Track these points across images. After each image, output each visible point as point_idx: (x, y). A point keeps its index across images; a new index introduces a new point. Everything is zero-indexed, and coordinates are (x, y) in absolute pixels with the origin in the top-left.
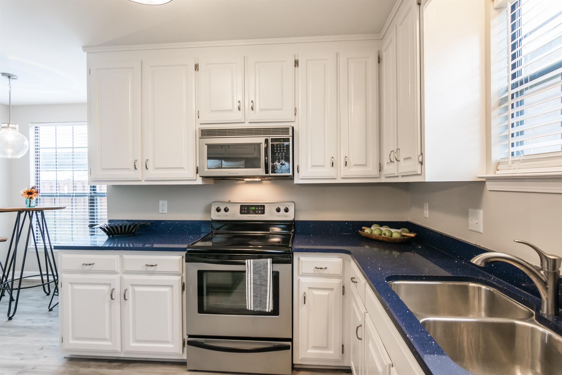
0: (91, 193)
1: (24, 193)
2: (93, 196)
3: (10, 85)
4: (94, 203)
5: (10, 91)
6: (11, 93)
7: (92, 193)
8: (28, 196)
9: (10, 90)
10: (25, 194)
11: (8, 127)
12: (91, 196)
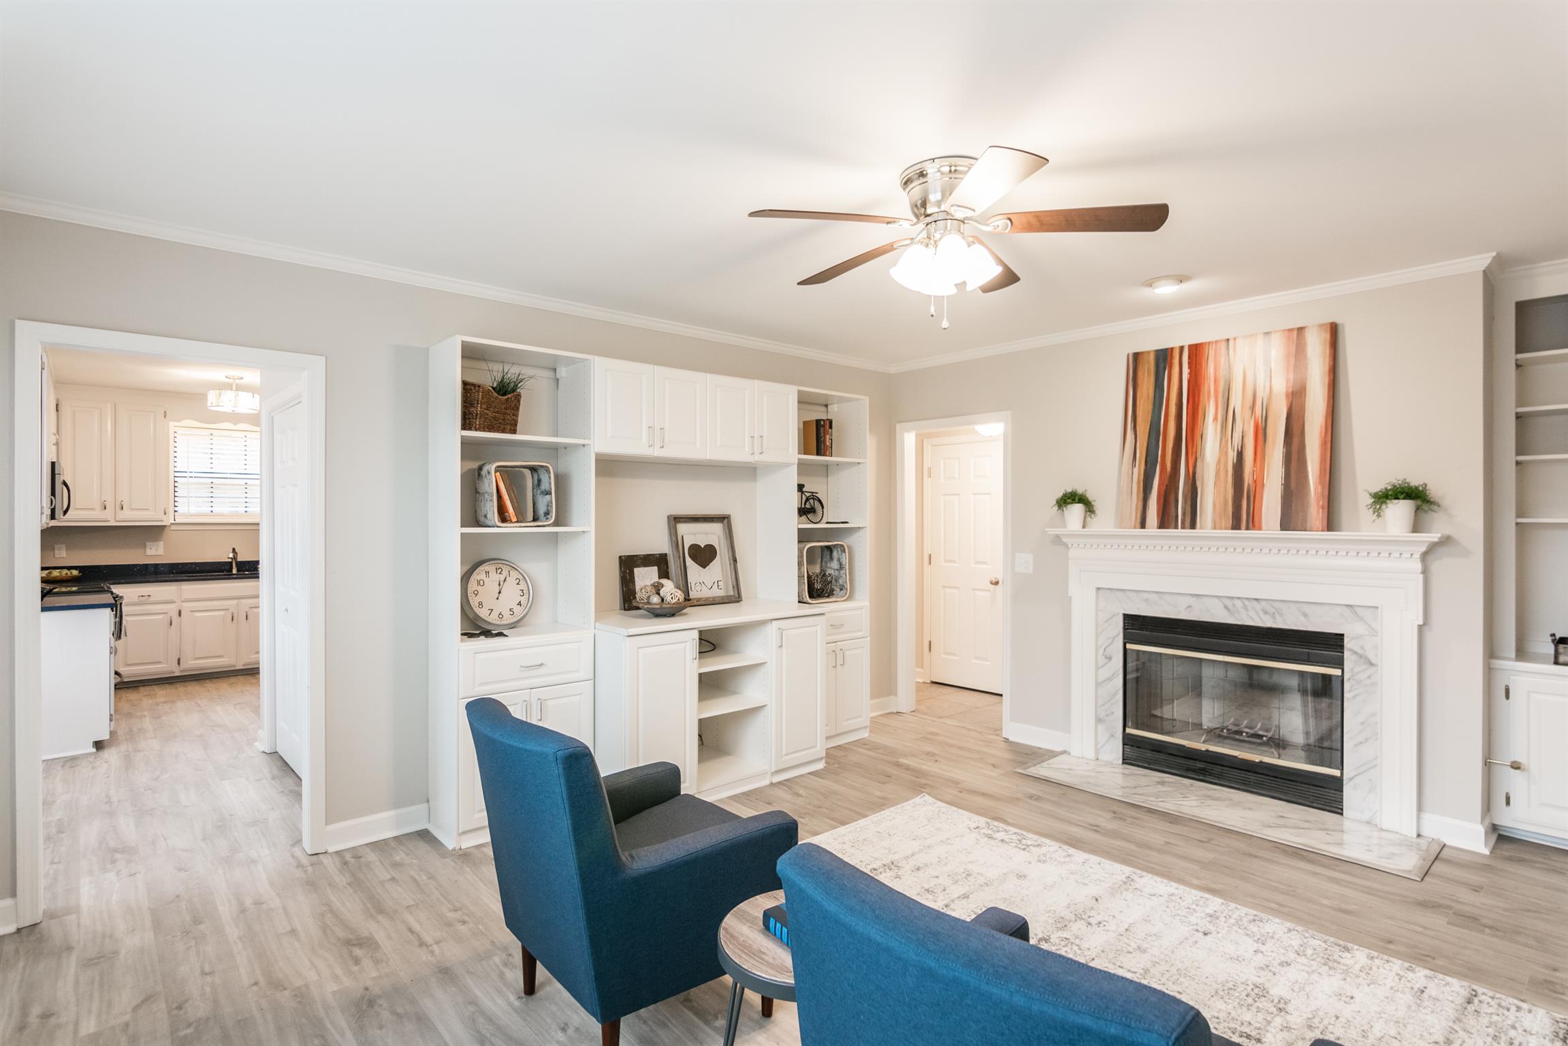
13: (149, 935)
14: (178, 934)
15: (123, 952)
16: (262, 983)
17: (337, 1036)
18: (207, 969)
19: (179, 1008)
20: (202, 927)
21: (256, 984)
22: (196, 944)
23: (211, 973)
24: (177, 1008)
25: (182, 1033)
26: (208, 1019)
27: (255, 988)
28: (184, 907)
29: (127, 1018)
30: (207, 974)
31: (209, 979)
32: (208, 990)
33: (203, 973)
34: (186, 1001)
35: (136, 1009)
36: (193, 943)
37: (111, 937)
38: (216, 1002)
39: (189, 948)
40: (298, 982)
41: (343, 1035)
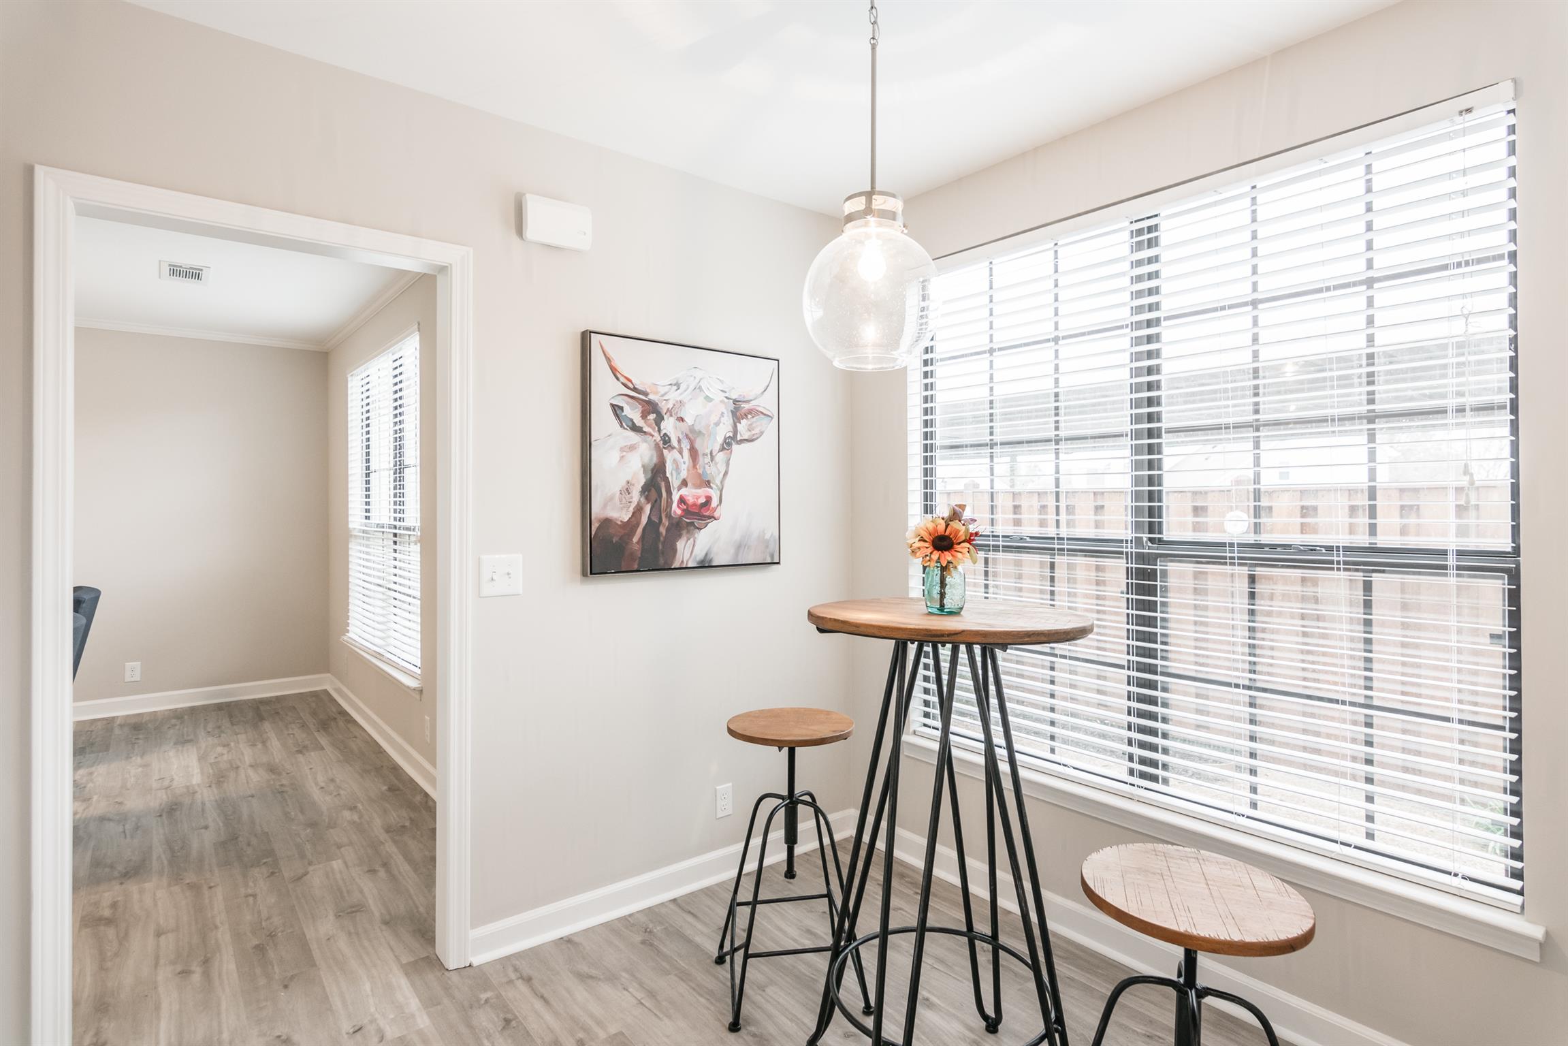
0: (1139, 541)
1: (922, 540)
2: (1152, 559)
3: (874, 10)
4: (1152, 591)
5: (872, 42)
6: (878, 49)
7: (1145, 539)
8: (936, 555)
9: (873, 38)
10: (927, 545)
11: (868, 210)
12: (1141, 558)
13: (310, 934)
14: (280, 934)
15: (331, 917)
16: (205, 887)
17: (163, 857)
18: (251, 899)
19: (273, 873)
20: (255, 942)
21: (210, 888)
22: (261, 923)
23: (247, 896)
24: (275, 873)
25: (270, 859)
26: (252, 866)
27: (212, 884)
28: (276, 969)
29: (311, 868)
30: (251, 895)
31: (250, 891)
32: (251, 884)
33: (254, 896)
34: (269, 877)
35: (306, 874)
36: (264, 924)
37: (350, 934)
38: (245, 876)
39: (268, 918)
40: (176, 889)
41: (159, 858)
